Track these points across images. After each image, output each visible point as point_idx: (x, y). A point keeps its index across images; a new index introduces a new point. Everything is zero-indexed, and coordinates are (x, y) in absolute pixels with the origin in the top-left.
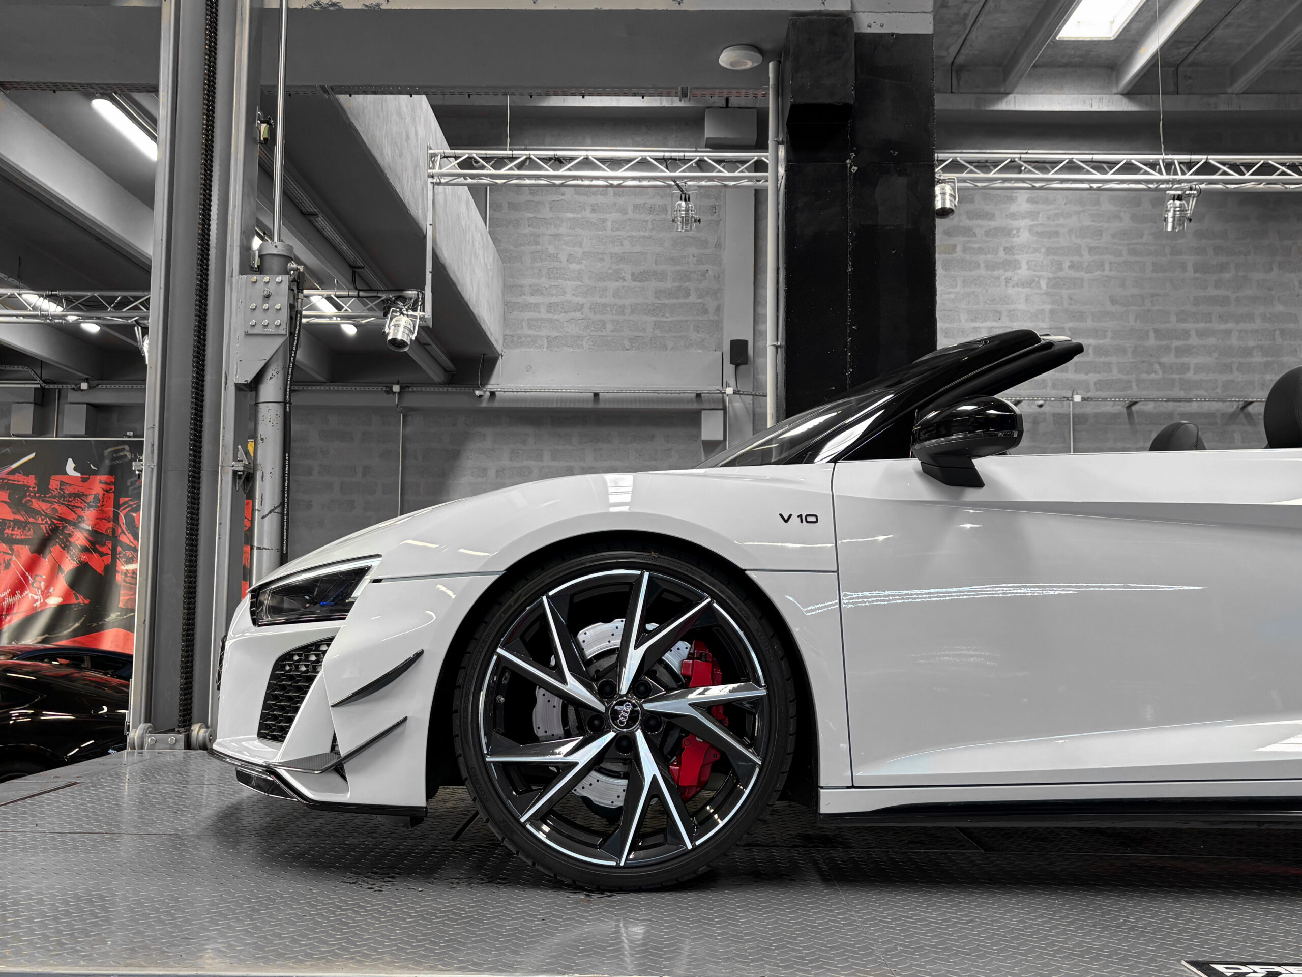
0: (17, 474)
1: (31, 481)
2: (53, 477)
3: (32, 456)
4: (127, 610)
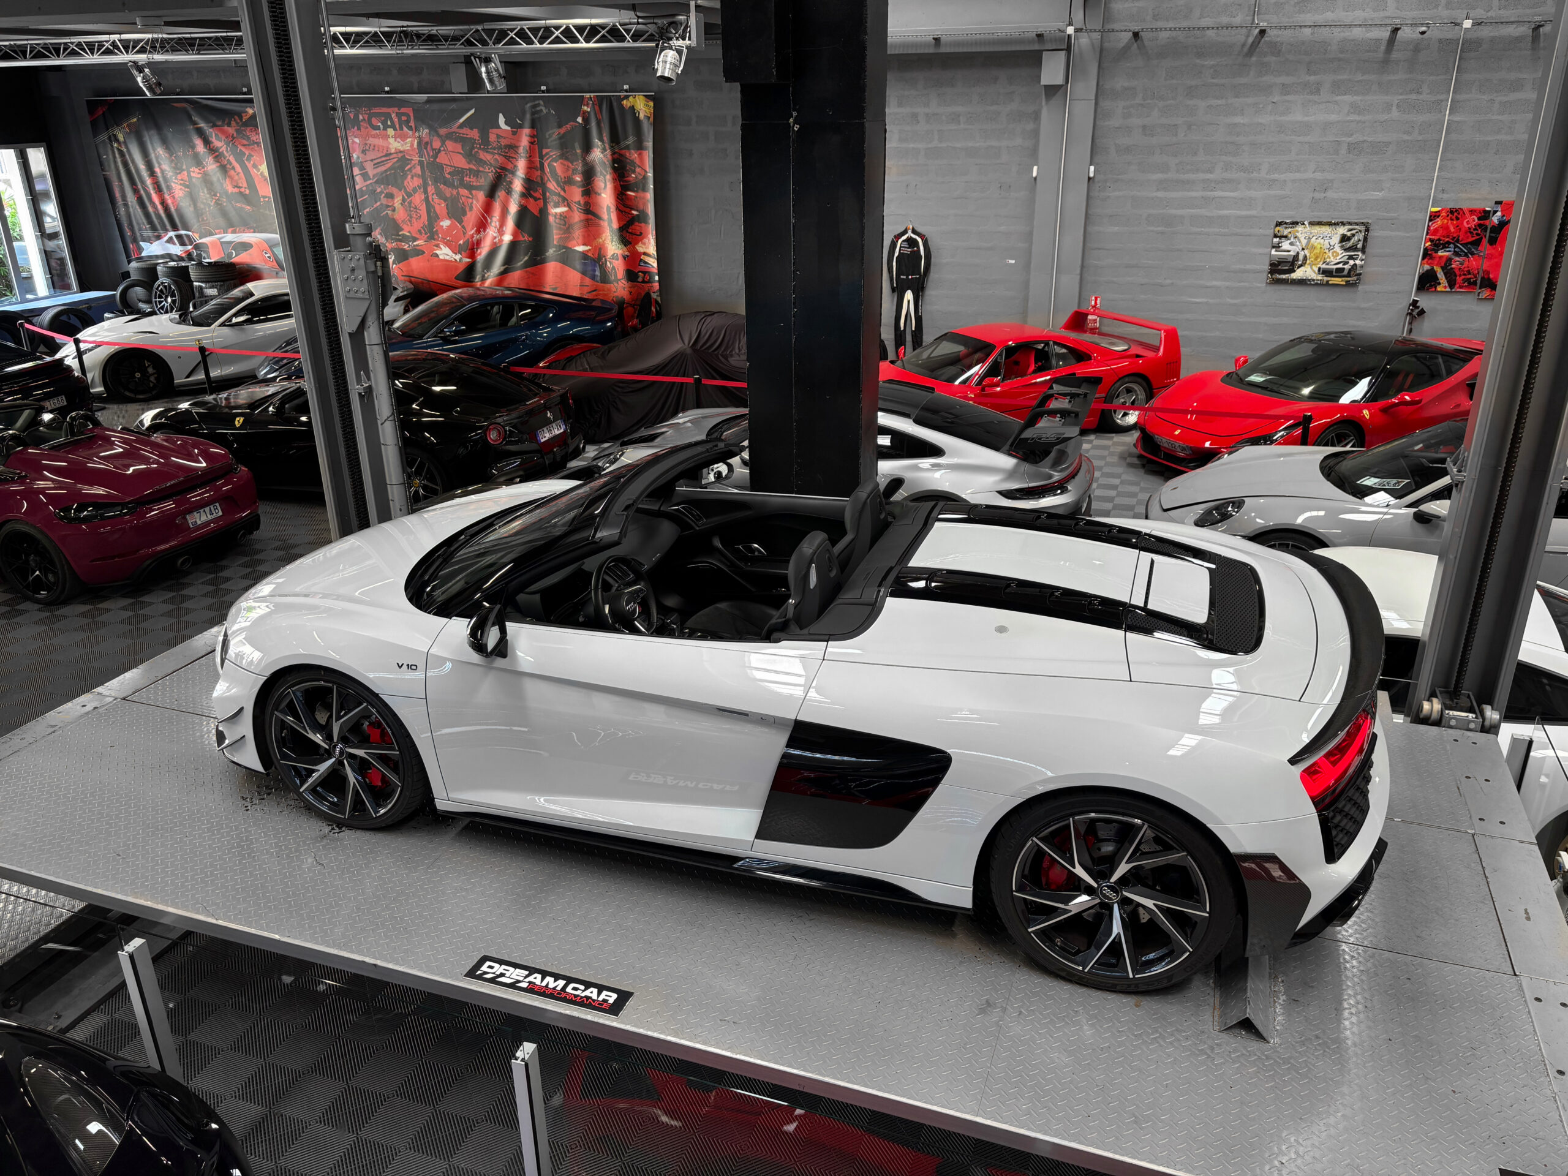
0: (465, 128)
1: (475, 134)
2: (490, 130)
3: (473, 111)
4: (560, 247)
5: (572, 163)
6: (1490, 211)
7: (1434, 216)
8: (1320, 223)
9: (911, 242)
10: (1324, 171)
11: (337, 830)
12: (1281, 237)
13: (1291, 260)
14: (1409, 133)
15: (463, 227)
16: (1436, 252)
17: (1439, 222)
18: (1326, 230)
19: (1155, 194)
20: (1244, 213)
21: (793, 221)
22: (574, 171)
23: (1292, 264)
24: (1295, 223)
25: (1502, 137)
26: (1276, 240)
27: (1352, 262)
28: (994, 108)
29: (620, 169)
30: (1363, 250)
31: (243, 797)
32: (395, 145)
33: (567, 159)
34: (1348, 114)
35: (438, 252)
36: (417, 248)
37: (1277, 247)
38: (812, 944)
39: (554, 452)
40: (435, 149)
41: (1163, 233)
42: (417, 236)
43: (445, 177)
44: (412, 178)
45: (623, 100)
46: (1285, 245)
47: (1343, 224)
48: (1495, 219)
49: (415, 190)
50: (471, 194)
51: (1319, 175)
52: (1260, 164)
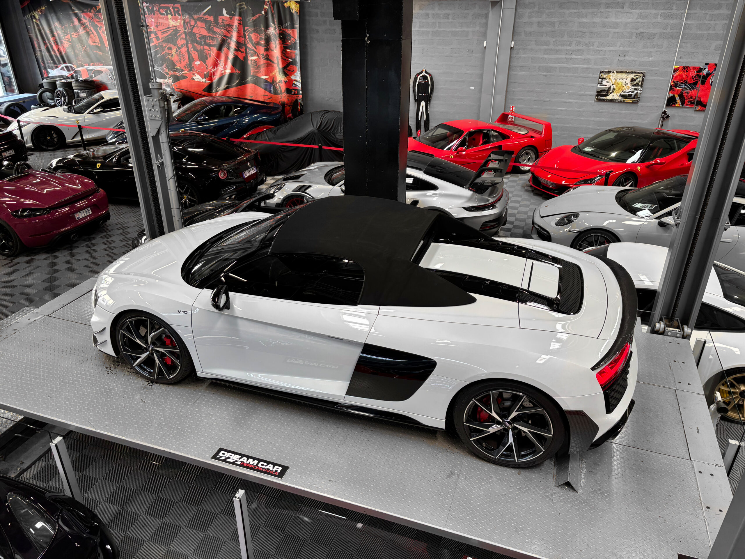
0: (206, 16)
1: (211, 18)
2: (219, 17)
3: (210, 7)
4: (254, 76)
5: (259, 34)
6: (702, 68)
7: (676, 70)
8: (621, 72)
9: (425, 77)
10: (624, 46)
11: (151, 384)
12: (602, 78)
13: (607, 90)
14: (665, 29)
15: (206, 65)
16: (676, 87)
17: (678, 73)
18: (624, 75)
19: (543, 56)
20: (586, 66)
21: (366, 87)
22: (261, 38)
23: (607, 92)
24: (610, 72)
25: (711, 32)
26: (600, 80)
27: (636, 92)
28: (466, 11)
29: (283, 37)
30: (641, 86)
31: (106, 367)
32: (172, 23)
33: (257, 32)
34: (637, 18)
35: (194, 77)
36: (184, 75)
37: (600, 83)
38: (372, 443)
39: (251, 182)
40: (192, 26)
41: (546, 75)
42: (184, 69)
43: (197, 40)
44: (181, 40)
45: (284, 3)
46: (604, 82)
47: (632, 73)
48: (705, 72)
49: (182, 46)
50: (210, 48)
51: (621, 49)
52: (594, 42)
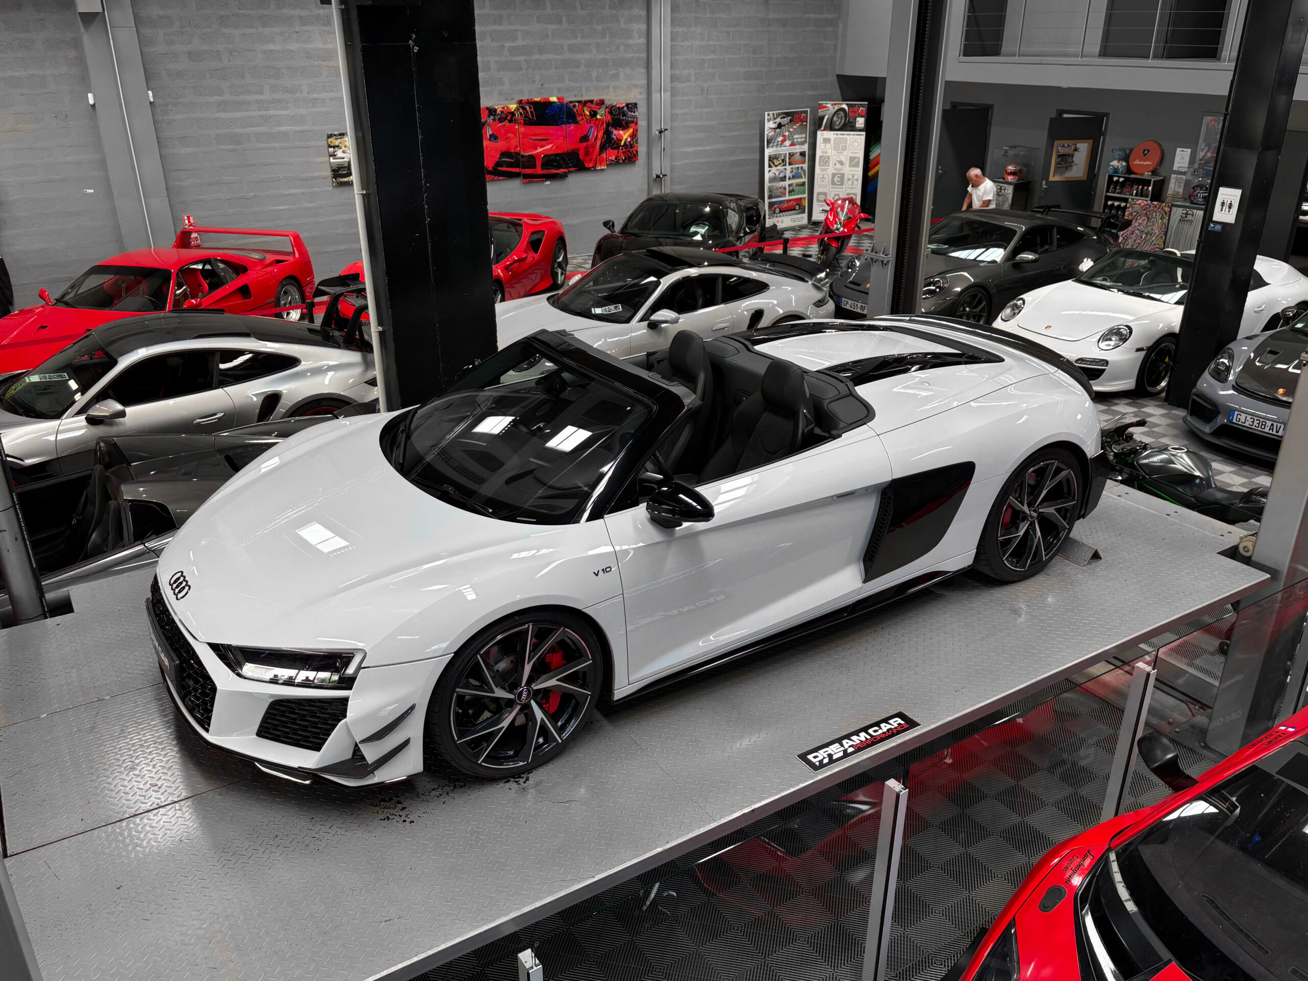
12: (334, 147)
13: (346, 165)
19: (216, 115)
20: (299, 128)
21: (420, 137)
23: (347, 169)
24: (341, 134)
26: (331, 150)
37: (333, 155)
41: (234, 151)
46: (339, 153)
52: (300, 86)
